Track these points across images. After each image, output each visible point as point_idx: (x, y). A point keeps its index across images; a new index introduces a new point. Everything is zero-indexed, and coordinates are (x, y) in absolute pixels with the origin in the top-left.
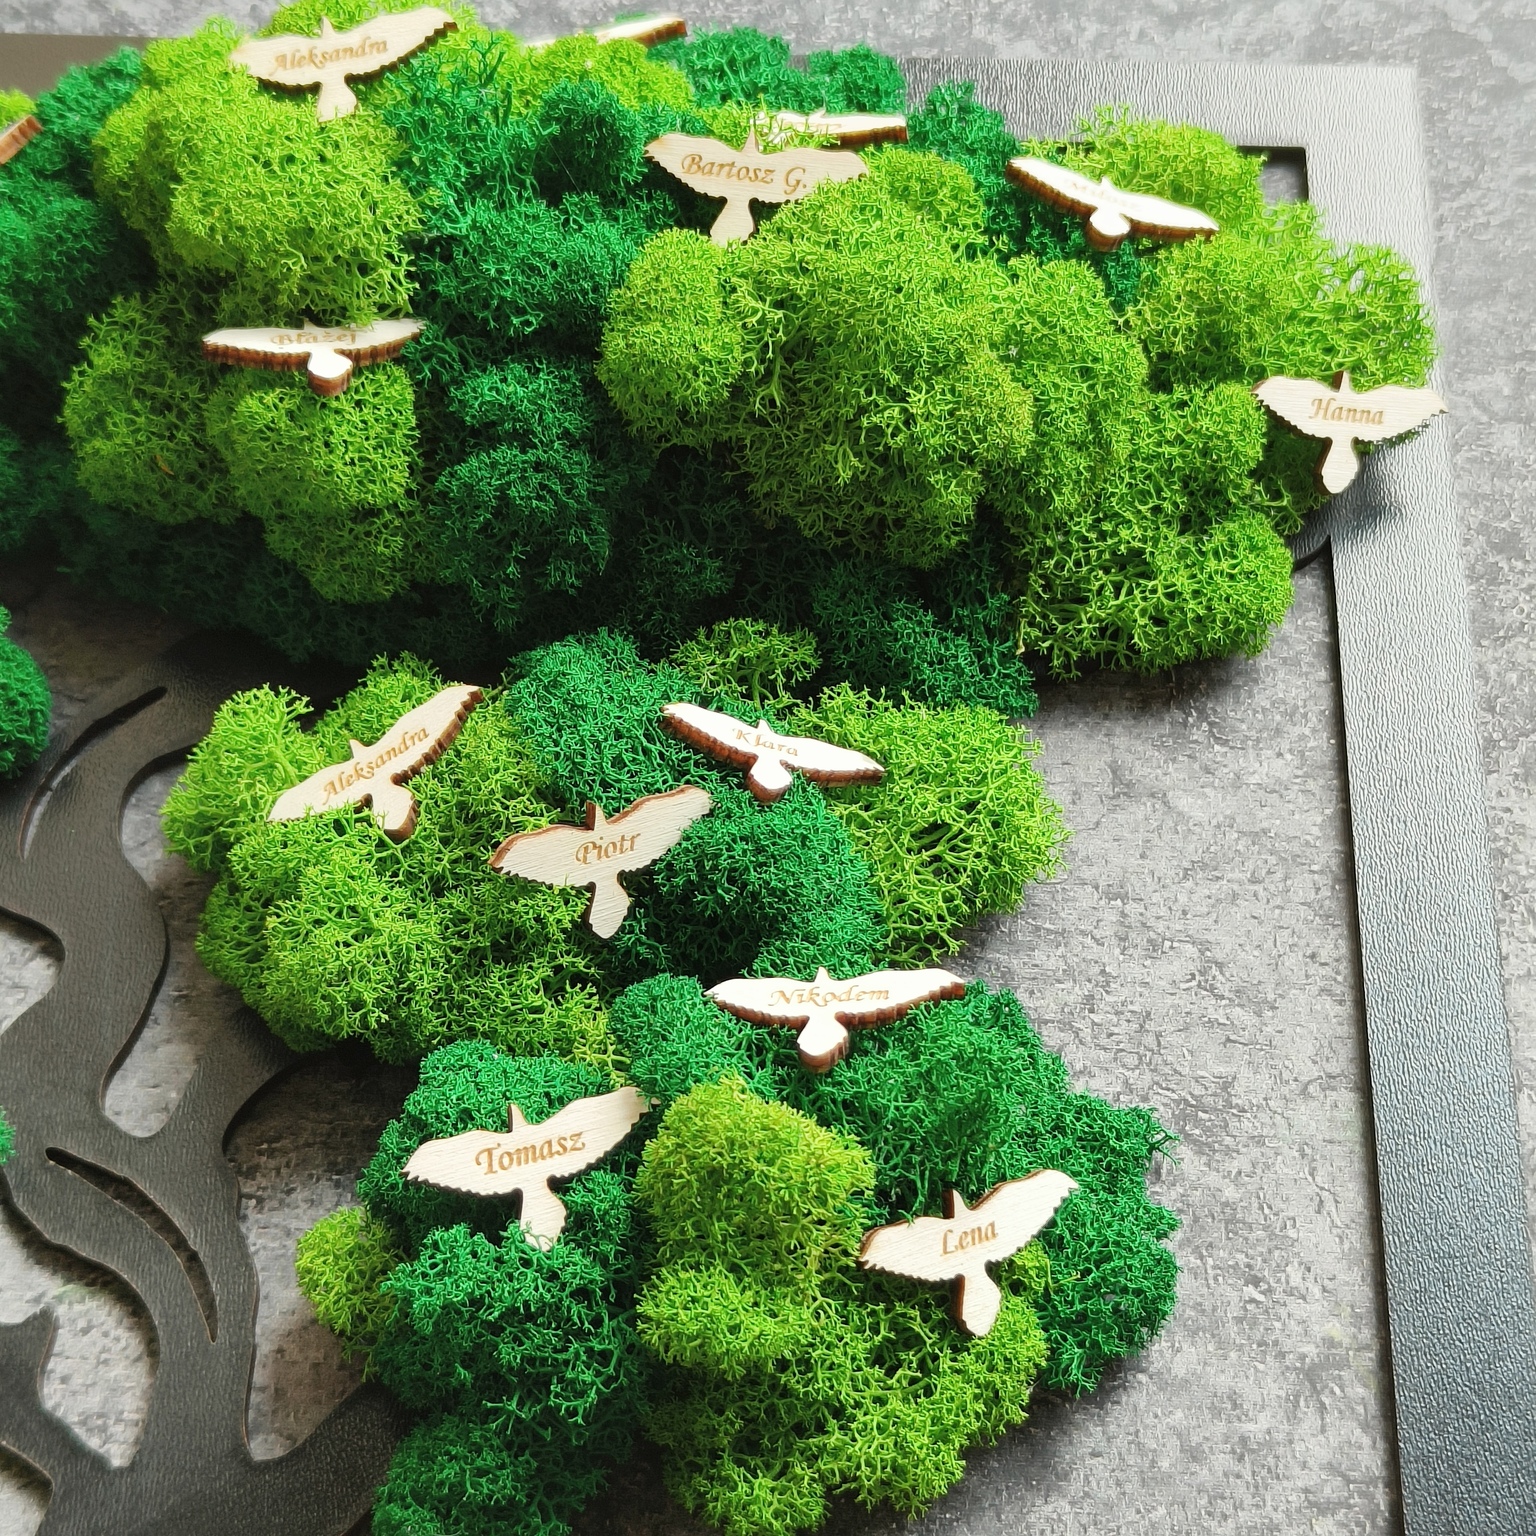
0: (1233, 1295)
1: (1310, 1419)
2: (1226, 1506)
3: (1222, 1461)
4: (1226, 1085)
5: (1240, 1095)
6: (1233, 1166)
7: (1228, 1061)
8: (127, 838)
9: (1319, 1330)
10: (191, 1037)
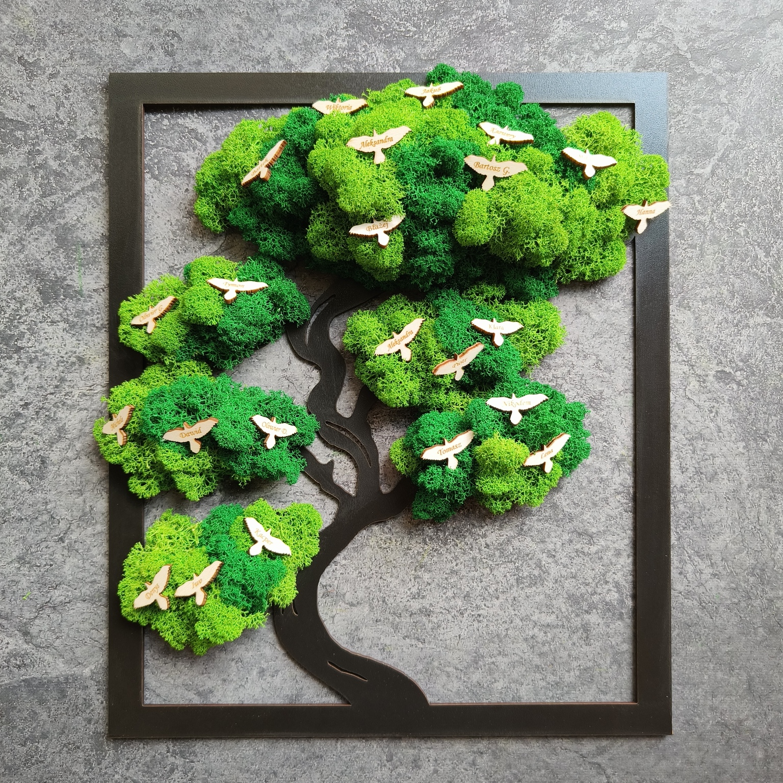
0: (600, 445)
1: (617, 473)
2: (597, 494)
3: (597, 483)
4: (601, 393)
5: (605, 395)
6: (602, 413)
7: (602, 386)
8: (331, 336)
9: (620, 453)
10: (354, 389)
